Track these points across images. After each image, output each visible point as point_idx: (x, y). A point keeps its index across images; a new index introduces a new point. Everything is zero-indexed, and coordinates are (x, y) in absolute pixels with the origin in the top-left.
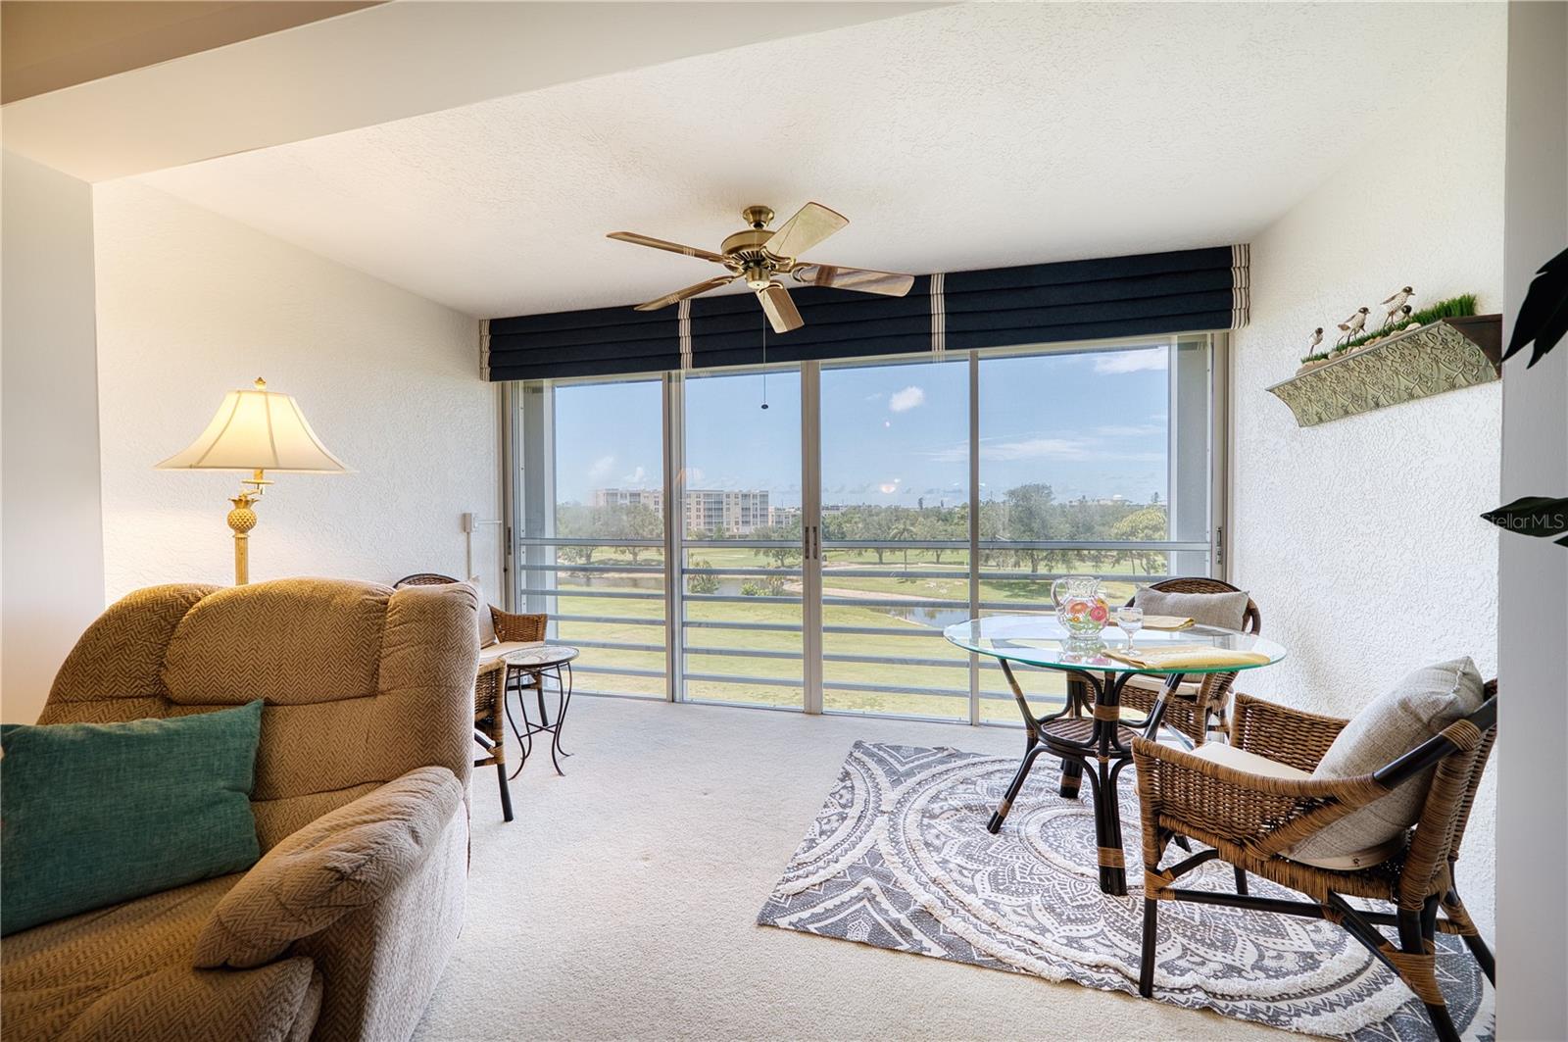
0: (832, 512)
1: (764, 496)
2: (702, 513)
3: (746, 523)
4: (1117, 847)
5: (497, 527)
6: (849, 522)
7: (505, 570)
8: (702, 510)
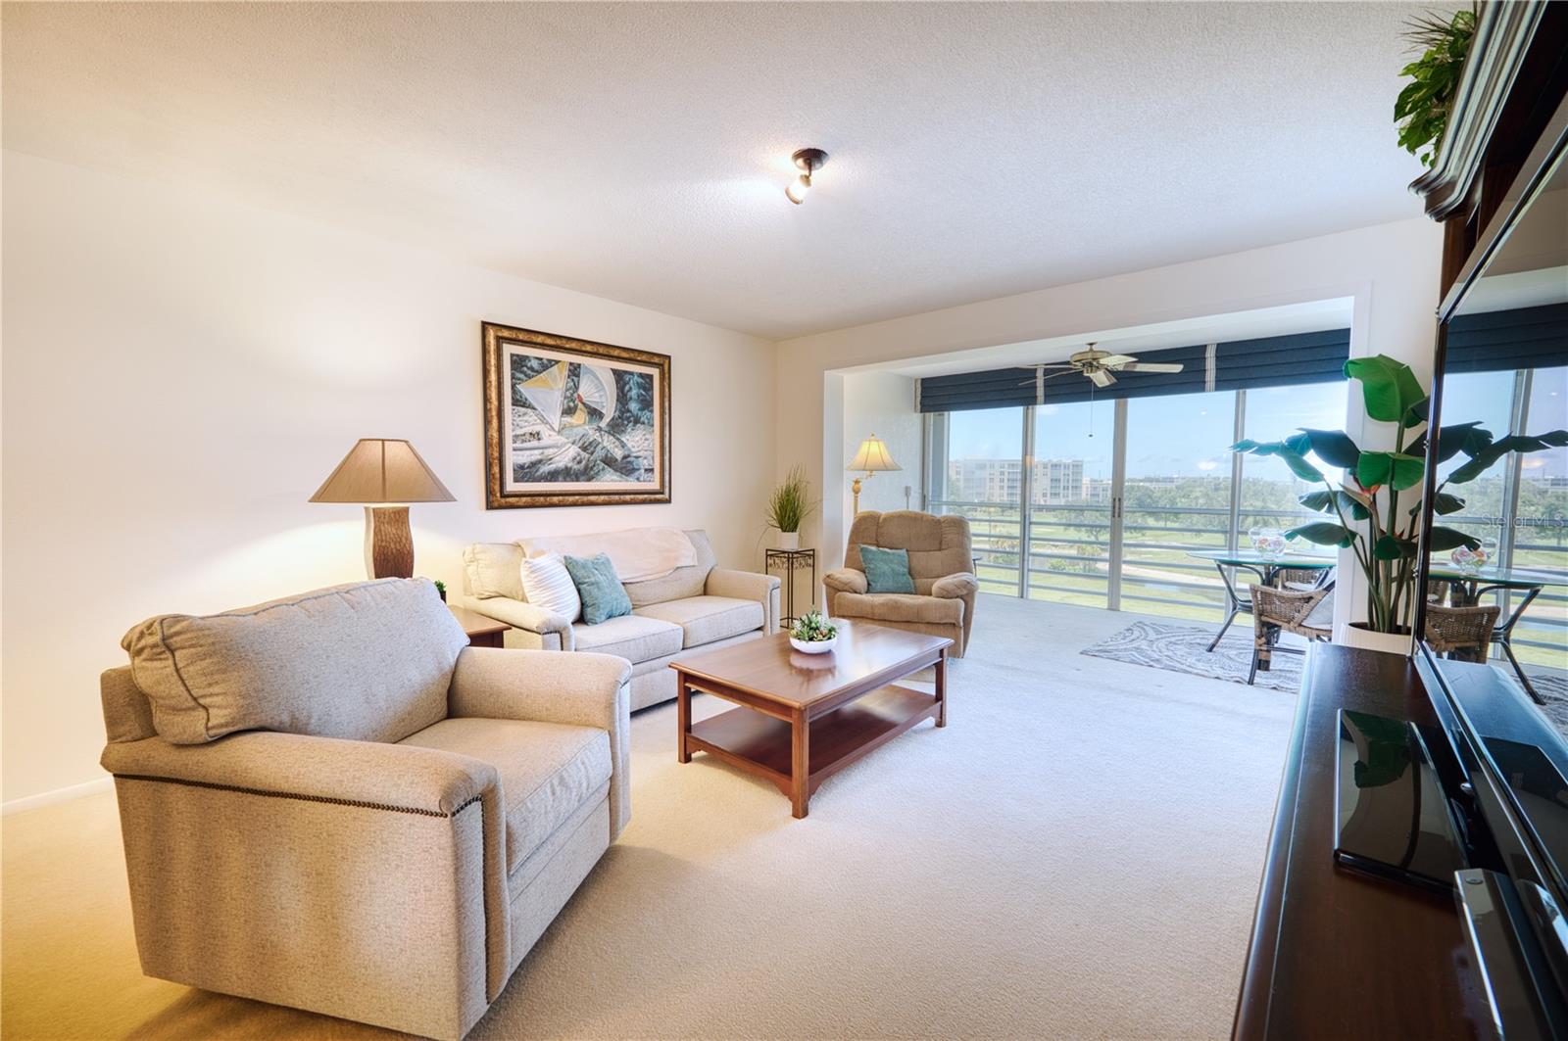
0: (1163, 485)
1: (1077, 467)
2: (1006, 484)
3: (1055, 495)
8: (1006, 481)
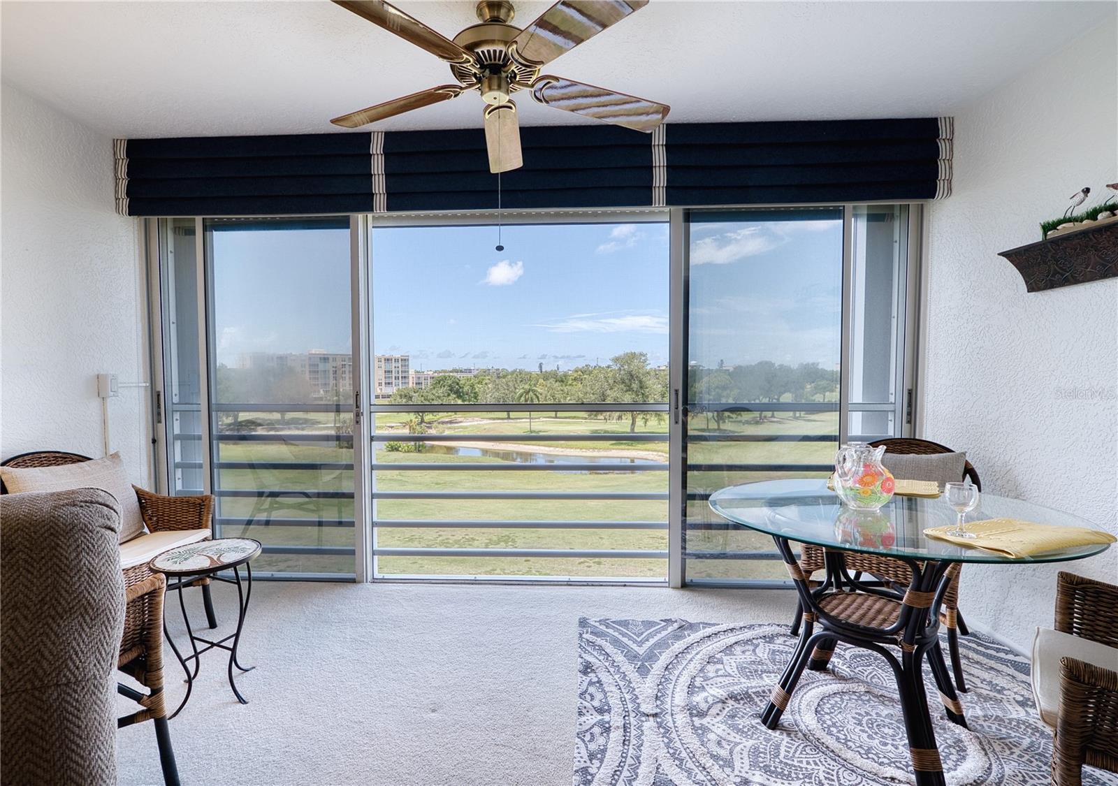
0: (465, 375)
1: (405, 360)
4: (932, 748)
5: (142, 392)
6: (480, 382)
7: (154, 441)
